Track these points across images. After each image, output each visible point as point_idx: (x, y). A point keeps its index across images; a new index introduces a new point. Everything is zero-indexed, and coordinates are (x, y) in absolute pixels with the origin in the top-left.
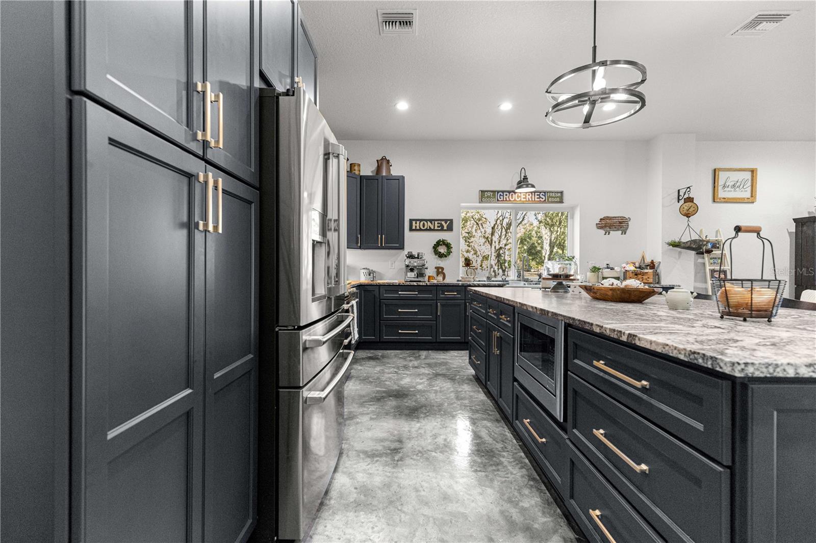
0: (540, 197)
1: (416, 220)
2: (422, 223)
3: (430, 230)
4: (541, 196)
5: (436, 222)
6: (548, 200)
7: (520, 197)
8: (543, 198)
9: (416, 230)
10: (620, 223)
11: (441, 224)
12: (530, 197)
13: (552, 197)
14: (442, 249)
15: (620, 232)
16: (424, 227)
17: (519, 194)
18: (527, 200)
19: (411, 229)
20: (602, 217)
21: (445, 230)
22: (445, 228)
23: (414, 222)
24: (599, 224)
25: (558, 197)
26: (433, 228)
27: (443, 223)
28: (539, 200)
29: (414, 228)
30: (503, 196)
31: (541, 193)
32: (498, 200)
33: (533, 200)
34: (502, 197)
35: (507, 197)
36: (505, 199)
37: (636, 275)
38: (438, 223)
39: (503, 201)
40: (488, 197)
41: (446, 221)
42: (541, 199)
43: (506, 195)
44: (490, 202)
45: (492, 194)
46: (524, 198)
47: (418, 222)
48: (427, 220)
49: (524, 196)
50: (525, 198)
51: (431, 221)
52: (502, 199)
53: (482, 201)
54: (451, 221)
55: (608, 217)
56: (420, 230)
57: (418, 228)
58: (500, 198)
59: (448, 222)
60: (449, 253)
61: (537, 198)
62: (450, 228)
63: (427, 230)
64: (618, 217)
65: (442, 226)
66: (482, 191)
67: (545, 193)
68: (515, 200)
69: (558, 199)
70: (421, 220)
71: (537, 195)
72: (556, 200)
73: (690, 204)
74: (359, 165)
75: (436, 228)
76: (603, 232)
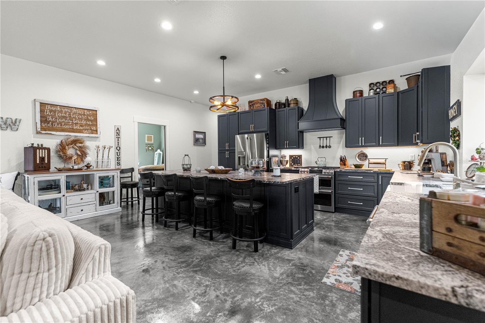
2: (451, 111)
11: (455, 108)
16: (452, 115)
21: (458, 115)
22: (457, 113)
41: (456, 103)
54: (460, 102)
57: (450, 117)
63: (453, 118)
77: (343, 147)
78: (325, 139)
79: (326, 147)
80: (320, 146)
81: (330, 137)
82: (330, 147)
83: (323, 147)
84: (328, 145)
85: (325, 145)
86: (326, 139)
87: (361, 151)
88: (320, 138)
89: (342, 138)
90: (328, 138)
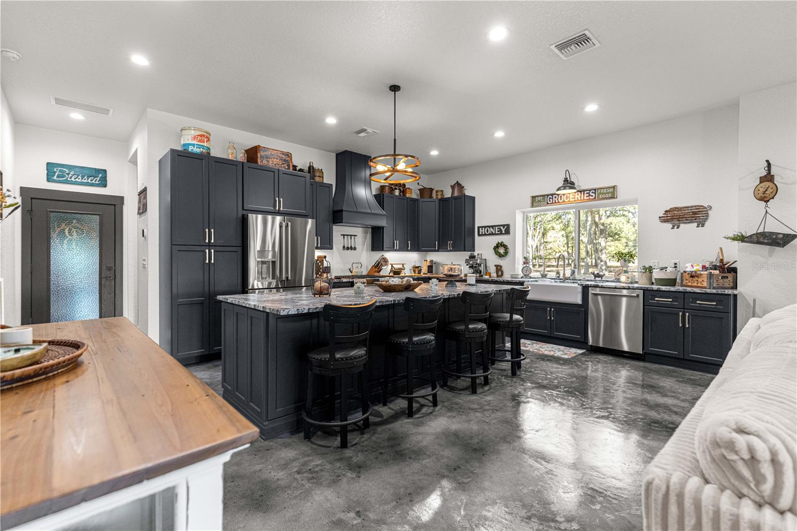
0: (590, 195)
1: (482, 227)
2: (486, 229)
3: (492, 234)
4: (591, 193)
5: (496, 228)
6: (598, 196)
7: (569, 197)
8: (592, 196)
9: (482, 235)
10: (694, 213)
11: (500, 229)
12: (579, 196)
13: (603, 194)
14: (501, 250)
15: (696, 224)
16: (487, 232)
17: (568, 195)
18: (576, 199)
19: (479, 235)
20: (668, 209)
21: (503, 234)
22: (503, 232)
23: (481, 229)
24: (663, 217)
25: (609, 193)
26: (494, 233)
27: (502, 228)
28: (588, 198)
29: (481, 233)
30: (552, 198)
31: (591, 191)
32: (547, 203)
33: (582, 199)
34: (551, 200)
35: (556, 199)
36: (554, 202)
37: (692, 277)
38: (498, 228)
39: (553, 203)
40: (539, 201)
41: (504, 226)
42: (591, 197)
43: (555, 197)
44: (540, 206)
45: (542, 198)
46: (572, 198)
47: (483, 229)
48: (489, 227)
49: (573, 197)
50: (574, 198)
51: (492, 227)
52: (551, 202)
53: (533, 205)
54: (508, 226)
55: (676, 208)
56: (485, 235)
57: (483, 233)
58: (550, 201)
59: (506, 227)
60: (506, 253)
61: (587, 196)
62: (507, 232)
63: (489, 234)
64: (692, 207)
65: (501, 230)
66: (533, 197)
67: (595, 190)
68: (564, 201)
69: (610, 195)
70: (485, 227)
71: (587, 193)
72: (607, 196)
73: (767, 184)
74: (442, 191)
75: (497, 232)
76: (670, 225)
77: (367, 250)
78: (349, 237)
79: (351, 248)
80: (344, 247)
81: (354, 236)
82: (355, 249)
83: (348, 248)
84: (353, 246)
85: (349, 246)
86: (351, 238)
87: (382, 254)
88: (344, 235)
89: (365, 238)
90: (353, 237)
